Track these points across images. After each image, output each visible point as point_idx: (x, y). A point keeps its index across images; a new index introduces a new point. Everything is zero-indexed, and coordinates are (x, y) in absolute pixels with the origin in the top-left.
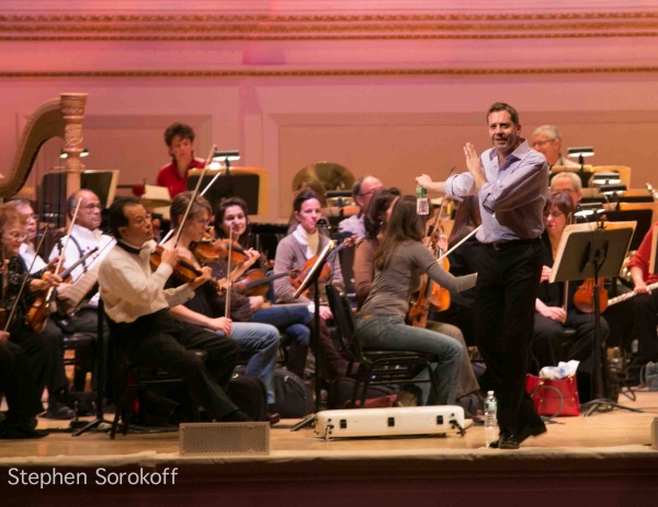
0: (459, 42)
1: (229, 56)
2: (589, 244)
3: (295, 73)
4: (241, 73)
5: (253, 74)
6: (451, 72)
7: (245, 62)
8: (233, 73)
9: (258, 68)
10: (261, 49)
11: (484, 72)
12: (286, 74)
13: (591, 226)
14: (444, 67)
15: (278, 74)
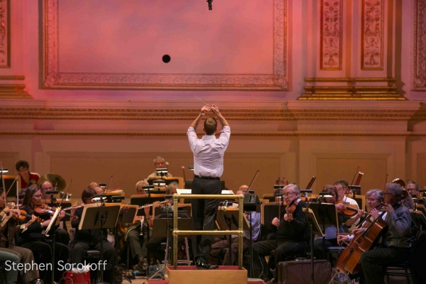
0: (132, 121)
1: (29, 126)
2: (98, 213)
3: (58, 134)
4: (32, 134)
5: (39, 134)
6: (128, 134)
7: (35, 129)
8: (29, 134)
9: (41, 132)
10: (43, 123)
11: (142, 135)
12: (54, 134)
13: (100, 204)
14: (125, 132)
15: (50, 134)
